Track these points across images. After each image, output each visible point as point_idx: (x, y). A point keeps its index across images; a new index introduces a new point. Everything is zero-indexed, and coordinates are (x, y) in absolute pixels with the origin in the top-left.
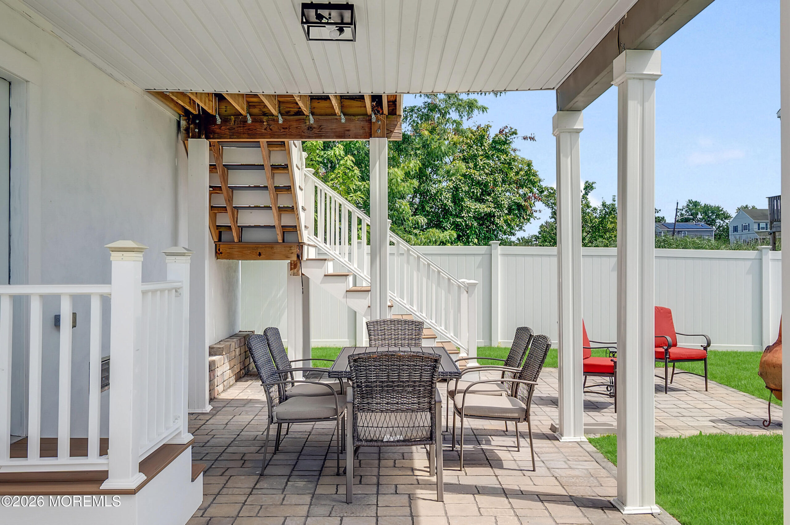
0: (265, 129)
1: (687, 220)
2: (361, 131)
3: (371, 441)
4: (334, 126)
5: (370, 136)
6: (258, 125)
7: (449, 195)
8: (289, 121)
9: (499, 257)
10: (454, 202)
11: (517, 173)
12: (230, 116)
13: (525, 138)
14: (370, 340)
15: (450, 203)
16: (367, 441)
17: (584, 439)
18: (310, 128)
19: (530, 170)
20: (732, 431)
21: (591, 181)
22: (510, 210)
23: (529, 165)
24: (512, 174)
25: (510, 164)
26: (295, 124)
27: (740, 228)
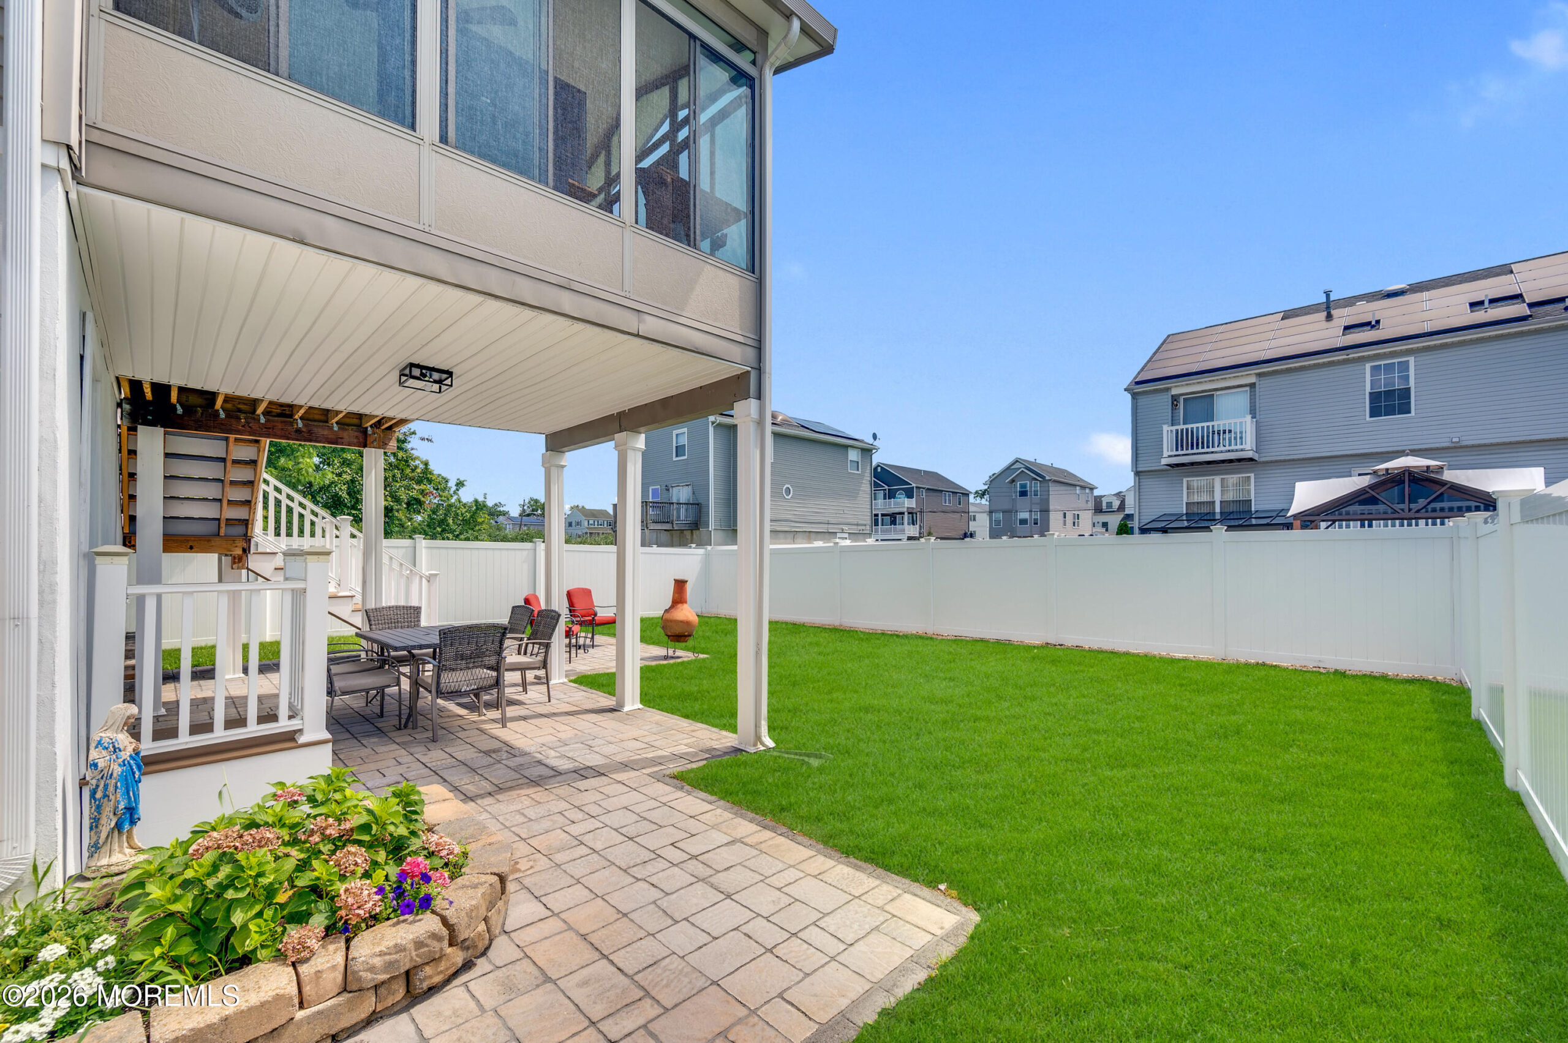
0: (243, 426)
1: (528, 515)
2: (355, 441)
3: (452, 692)
4: (326, 432)
5: (365, 446)
6: (233, 421)
7: (344, 487)
8: (273, 421)
9: (424, 550)
10: (349, 494)
11: (413, 471)
12: (196, 407)
13: (423, 439)
14: (370, 625)
15: (345, 495)
16: (448, 693)
17: (566, 680)
18: (298, 431)
19: (426, 469)
20: (654, 663)
21: (462, 479)
22: (408, 504)
23: (426, 464)
24: (408, 471)
25: (407, 461)
26: (280, 426)
27: (573, 524)
